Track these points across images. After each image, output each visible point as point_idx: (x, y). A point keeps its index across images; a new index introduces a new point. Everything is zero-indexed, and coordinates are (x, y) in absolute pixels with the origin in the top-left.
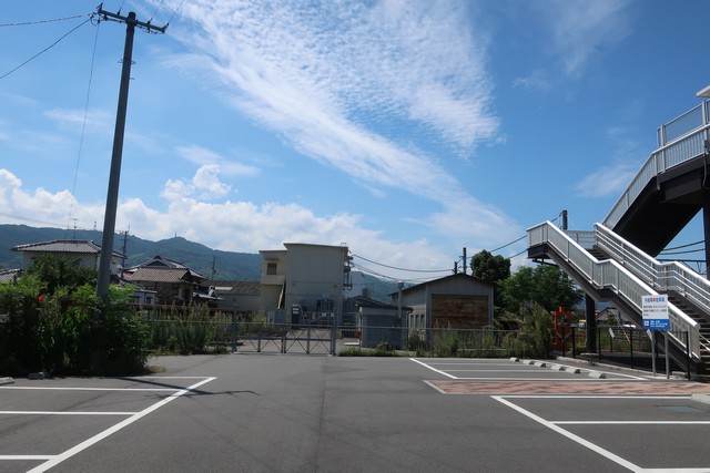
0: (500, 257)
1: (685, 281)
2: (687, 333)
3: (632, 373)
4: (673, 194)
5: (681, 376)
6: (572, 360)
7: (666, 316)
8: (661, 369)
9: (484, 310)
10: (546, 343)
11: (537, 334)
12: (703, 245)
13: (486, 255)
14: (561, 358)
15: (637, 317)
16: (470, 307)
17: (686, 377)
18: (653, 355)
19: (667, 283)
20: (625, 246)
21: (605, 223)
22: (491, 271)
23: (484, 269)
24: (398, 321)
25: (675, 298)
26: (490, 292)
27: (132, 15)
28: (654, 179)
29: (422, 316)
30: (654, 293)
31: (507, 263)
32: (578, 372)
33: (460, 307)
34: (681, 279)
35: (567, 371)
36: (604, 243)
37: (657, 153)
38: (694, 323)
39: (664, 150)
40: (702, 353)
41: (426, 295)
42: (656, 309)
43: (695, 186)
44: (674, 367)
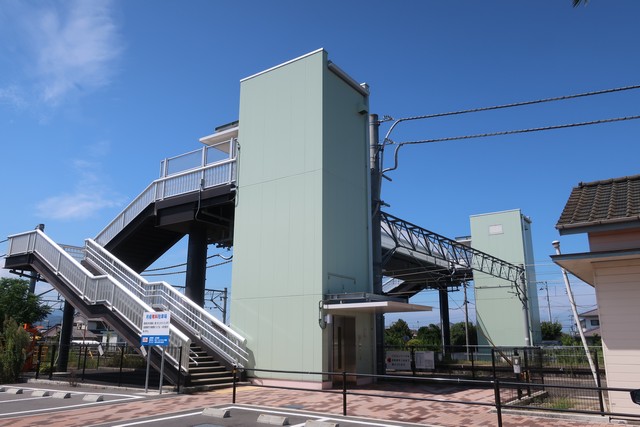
1: (170, 300)
2: (181, 348)
3: (119, 391)
4: (167, 221)
5: (169, 389)
6: (48, 381)
12: (185, 268)
14: (33, 380)
17: (175, 390)
20: (116, 264)
21: (96, 240)
28: (152, 205)
30: (152, 311)
32: (68, 396)
34: (167, 297)
35: (55, 396)
36: (94, 259)
37: (158, 183)
38: (186, 339)
39: (165, 180)
40: (190, 366)
42: (158, 326)
43: (188, 216)
44: (166, 382)
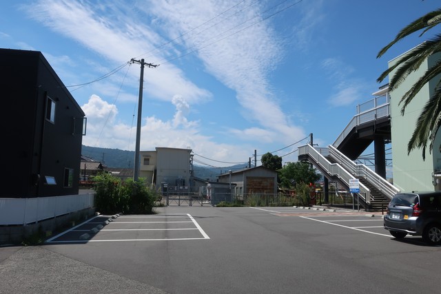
0: (276, 156)
1: (366, 173)
2: (366, 193)
4: (362, 135)
5: (363, 210)
7: (358, 187)
8: (356, 208)
9: (272, 184)
10: (308, 199)
11: (303, 196)
13: (269, 155)
15: (347, 187)
16: (265, 183)
18: (353, 204)
19: (359, 173)
21: (333, 145)
22: (273, 163)
23: (269, 162)
24: (229, 191)
25: (362, 180)
26: (275, 175)
27: (143, 60)
28: (355, 128)
29: (241, 188)
30: (355, 178)
31: (280, 159)
32: (325, 210)
33: (260, 183)
34: (365, 171)
35: (320, 210)
36: (333, 154)
37: (356, 117)
38: (368, 190)
39: (359, 115)
40: (371, 202)
41: (243, 177)
42: (355, 184)
44: (361, 207)
